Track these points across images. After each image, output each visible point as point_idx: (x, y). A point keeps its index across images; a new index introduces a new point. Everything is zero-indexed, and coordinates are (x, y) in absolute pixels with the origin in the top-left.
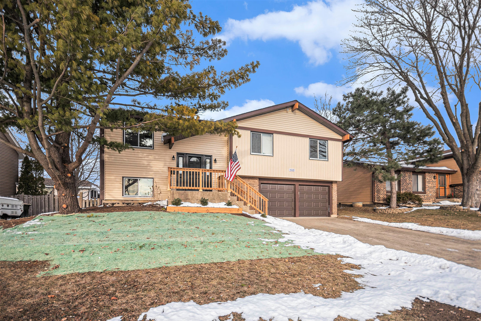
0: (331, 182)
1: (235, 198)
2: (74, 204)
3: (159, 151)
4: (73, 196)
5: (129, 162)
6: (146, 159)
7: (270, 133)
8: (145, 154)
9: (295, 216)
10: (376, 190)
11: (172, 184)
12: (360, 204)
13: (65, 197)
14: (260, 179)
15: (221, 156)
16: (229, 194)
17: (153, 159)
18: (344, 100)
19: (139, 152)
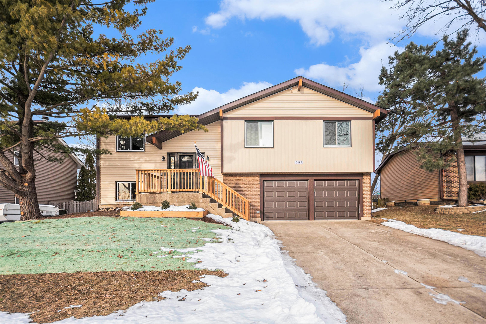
0: (362, 175)
1: (208, 199)
2: (32, 211)
3: (149, 152)
4: (30, 204)
5: (122, 166)
6: (138, 162)
7: (270, 120)
8: (136, 157)
9: (309, 219)
10: (445, 181)
11: (163, 187)
12: (427, 202)
13: (23, 205)
14: (261, 175)
15: (215, 152)
16: (201, 196)
17: (144, 161)
18: (390, 63)
19: (131, 155)
